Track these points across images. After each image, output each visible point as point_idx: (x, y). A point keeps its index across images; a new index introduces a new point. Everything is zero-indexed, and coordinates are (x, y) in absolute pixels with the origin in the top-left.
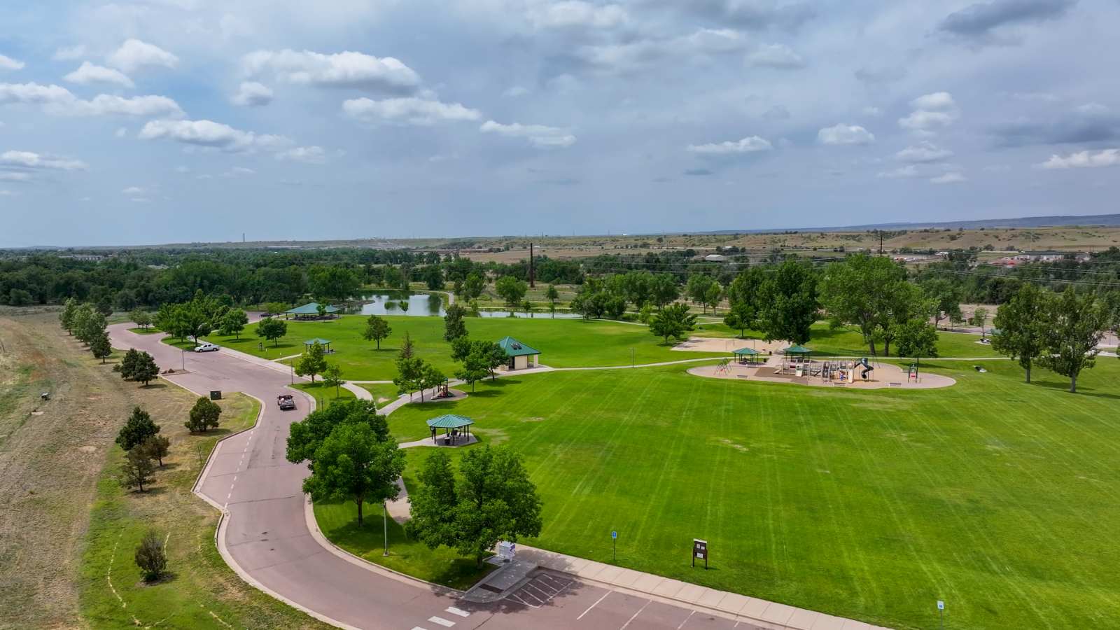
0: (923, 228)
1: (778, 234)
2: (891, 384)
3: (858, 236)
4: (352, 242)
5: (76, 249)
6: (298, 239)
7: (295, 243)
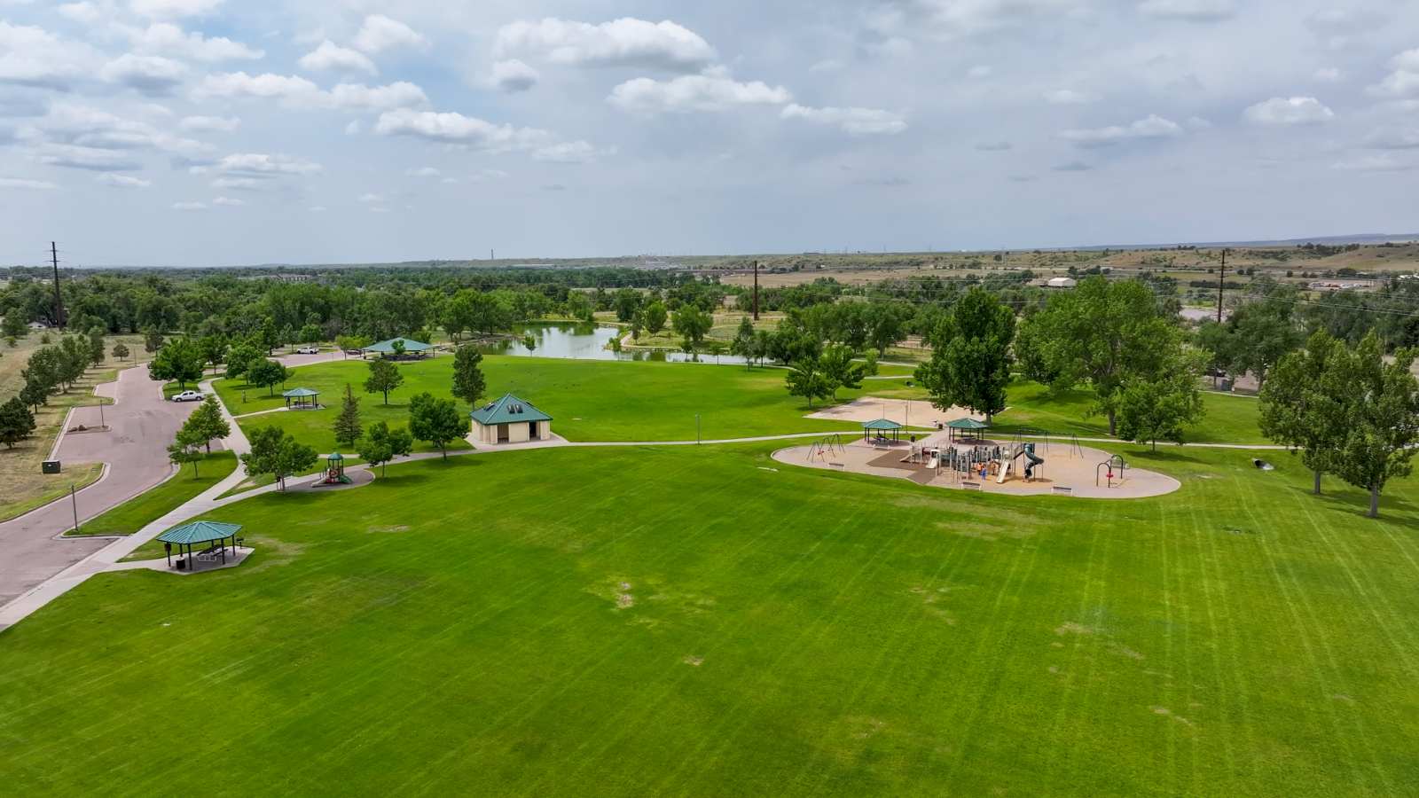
0: (1384, 243)
1: (1165, 250)
2: (1055, 488)
3: (1282, 253)
4: (615, 260)
5: (287, 267)
6: (551, 257)
7: (548, 261)
